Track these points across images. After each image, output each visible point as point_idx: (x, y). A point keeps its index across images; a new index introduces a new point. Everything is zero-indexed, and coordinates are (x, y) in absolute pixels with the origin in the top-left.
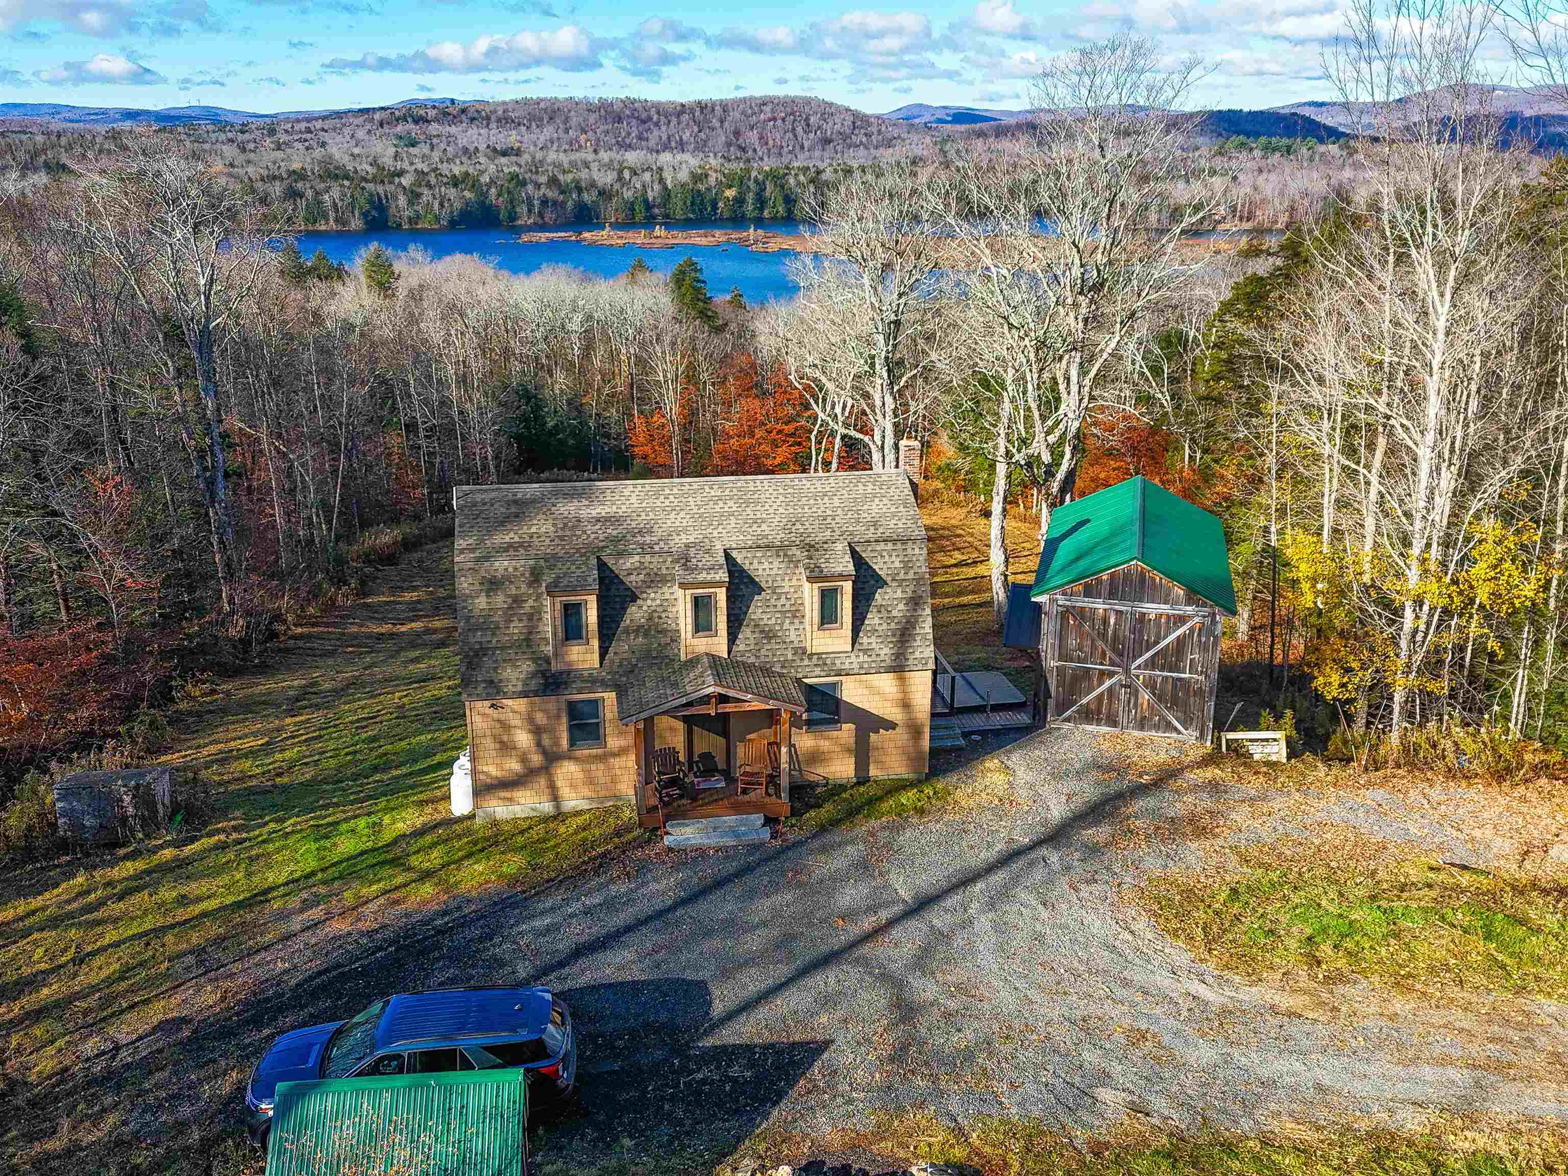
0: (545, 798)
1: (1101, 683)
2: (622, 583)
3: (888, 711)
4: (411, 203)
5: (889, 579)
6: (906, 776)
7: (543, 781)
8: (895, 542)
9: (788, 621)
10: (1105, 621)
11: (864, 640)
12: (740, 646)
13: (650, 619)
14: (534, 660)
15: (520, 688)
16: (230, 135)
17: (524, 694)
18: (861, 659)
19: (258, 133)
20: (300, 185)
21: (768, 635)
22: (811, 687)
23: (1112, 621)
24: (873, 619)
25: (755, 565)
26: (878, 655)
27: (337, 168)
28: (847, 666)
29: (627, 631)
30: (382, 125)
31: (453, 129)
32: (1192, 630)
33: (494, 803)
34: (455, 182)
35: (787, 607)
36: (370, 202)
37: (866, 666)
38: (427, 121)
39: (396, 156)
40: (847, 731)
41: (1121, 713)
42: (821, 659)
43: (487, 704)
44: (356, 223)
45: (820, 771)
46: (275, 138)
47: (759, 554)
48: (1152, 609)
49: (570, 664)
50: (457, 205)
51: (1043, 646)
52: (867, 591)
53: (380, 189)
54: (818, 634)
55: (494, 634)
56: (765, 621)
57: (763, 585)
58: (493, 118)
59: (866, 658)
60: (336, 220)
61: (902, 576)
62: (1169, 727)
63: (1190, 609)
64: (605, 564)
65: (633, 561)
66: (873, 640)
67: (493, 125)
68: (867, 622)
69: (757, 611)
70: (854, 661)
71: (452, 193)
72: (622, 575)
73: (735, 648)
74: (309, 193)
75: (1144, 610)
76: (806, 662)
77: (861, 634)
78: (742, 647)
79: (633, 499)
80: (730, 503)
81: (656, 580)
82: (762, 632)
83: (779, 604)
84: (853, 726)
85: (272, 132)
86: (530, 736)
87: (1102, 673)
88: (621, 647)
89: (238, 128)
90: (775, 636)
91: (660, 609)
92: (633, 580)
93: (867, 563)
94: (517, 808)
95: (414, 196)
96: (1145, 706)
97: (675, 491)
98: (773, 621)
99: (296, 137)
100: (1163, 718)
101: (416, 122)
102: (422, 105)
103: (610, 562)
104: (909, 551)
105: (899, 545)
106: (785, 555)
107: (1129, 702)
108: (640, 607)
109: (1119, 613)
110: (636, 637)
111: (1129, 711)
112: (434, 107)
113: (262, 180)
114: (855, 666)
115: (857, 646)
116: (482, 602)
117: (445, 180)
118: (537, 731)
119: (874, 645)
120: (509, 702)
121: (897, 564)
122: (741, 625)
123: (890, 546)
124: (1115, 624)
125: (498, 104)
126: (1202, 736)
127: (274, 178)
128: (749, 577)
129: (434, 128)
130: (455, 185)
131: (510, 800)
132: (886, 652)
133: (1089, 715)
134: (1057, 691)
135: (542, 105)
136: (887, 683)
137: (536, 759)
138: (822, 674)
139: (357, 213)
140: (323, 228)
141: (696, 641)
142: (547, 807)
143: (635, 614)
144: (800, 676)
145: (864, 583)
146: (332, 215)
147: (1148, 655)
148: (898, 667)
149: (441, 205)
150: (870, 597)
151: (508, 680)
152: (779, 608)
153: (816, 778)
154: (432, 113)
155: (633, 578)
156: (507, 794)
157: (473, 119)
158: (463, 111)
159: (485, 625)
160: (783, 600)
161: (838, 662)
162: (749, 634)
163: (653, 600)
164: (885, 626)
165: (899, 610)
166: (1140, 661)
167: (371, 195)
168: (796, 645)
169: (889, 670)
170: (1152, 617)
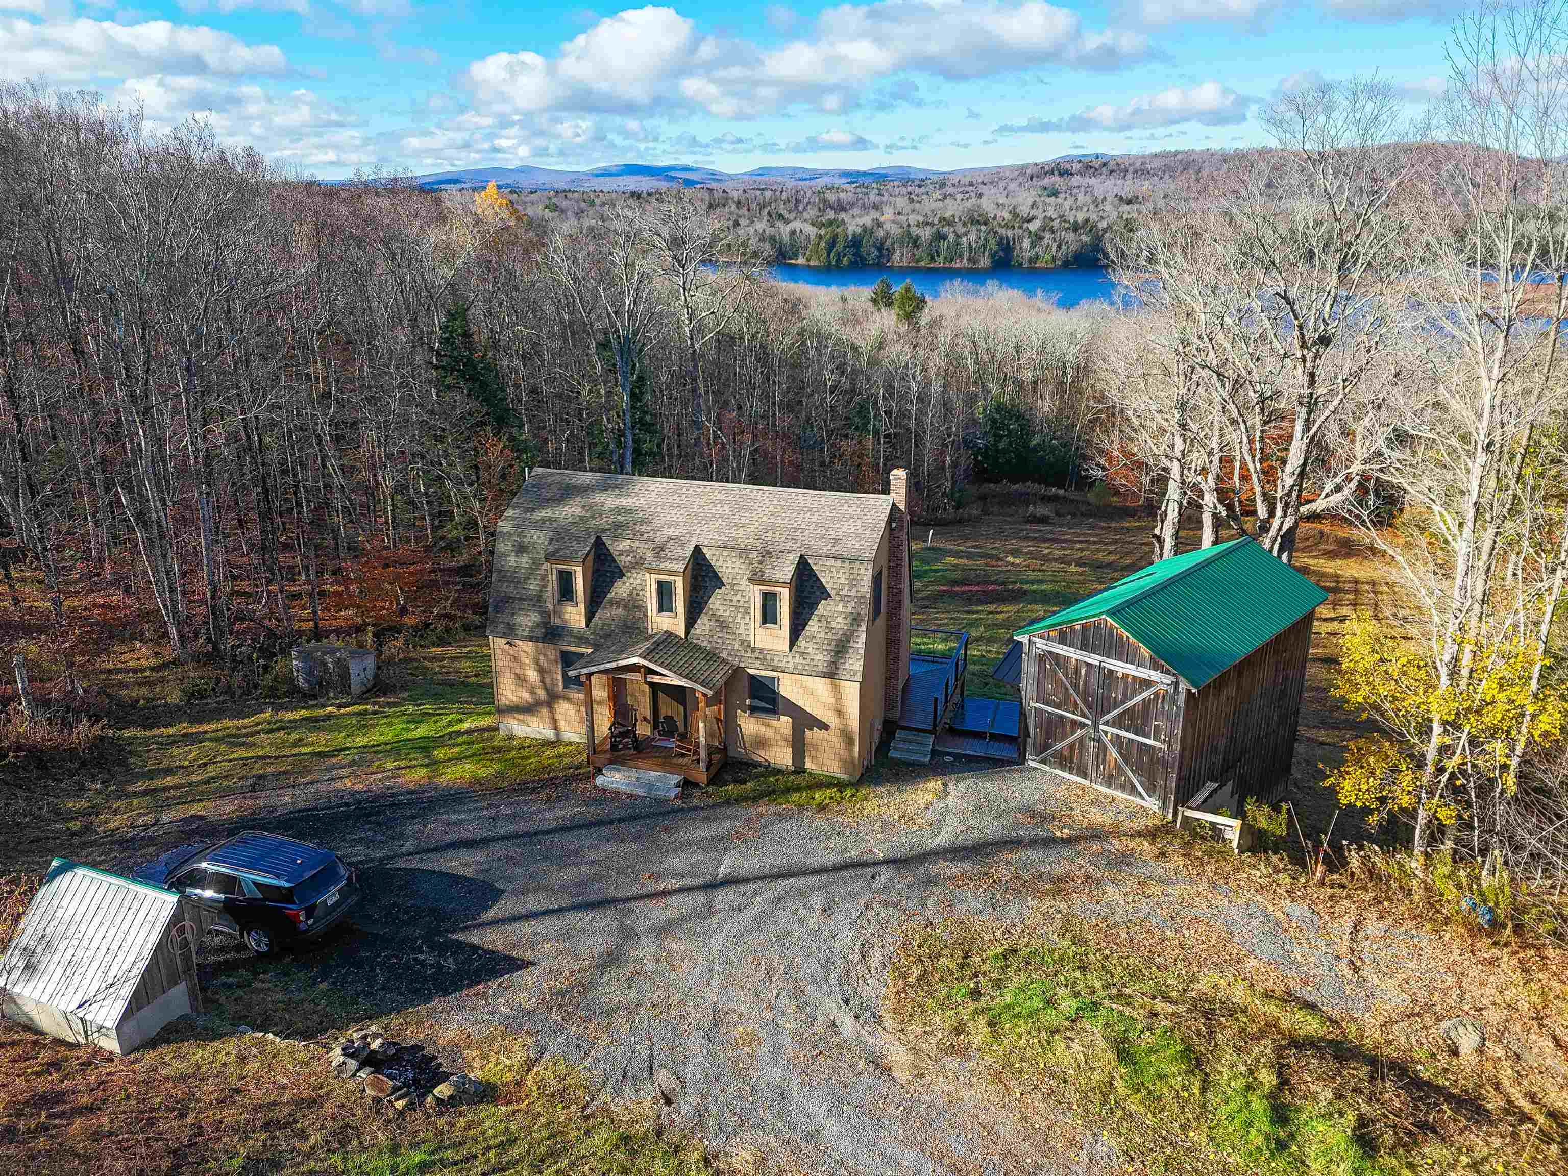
0: (547, 726)
1: (1073, 733)
2: (615, 561)
3: (820, 712)
4: (1033, 245)
5: (833, 593)
6: (839, 776)
7: (544, 711)
8: (844, 559)
9: (740, 615)
10: (1077, 671)
11: (802, 643)
12: (697, 630)
13: (630, 595)
14: (541, 613)
15: (526, 634)
16: (909, 189)
17: (530, 639)
18: (797, 660)
19: (932, 187)
20: (946, 229)
21: (723, 625)
22: (752, 677)
23: (1083, 672)
24: (813, 627)
25: (720, 563)
26: (812, 660)
27: (980, 216)
28: (783, 664)
29: (611, 603)
30: (1031, 179)
31: (1093, 181)
32: (1157, 694)
33: (511, 721)
34: (1075, 228)
35: (741, 604)
36: (999, 243)
37: (800, 667)
38: (1072, 174)
39: (1034, 205)
40: (785, 723)
41: (1090, 767)
42: (762, 656)
43: (504, 641)
44: (984, 262)
45: (762, 753)
46: (944, 191)
47: (725, 554)
48: (1122, 668)
49: (564, 620)
50: (1074, 247)
51: (1023, 685)
52: (812, 601)
53: (1010, 233)
54: (761, 631)
55: (516, 588)
56: (721, 613)
57: (724, 580)
58: (1131, 169)
59: (801, 661)
60: (969, 260)
61: (845, 592)
62: (1133, 790)
63: (1155, 676)
64: (604, 544)
65: (625, 545)
66: (810, 645)
67: (1129, 176)
68: (807, 628)
69: (717, 603)
70: (790, 662)
71: (1070, 237)
72: (615, 554)
73: (692, 631)
74: (951, 237)
75: (1112, 668)
76: (749, 654)
77: (801, 638)
78: (698, 631)
79: (653, 495)
80: (726, 507)
81: (638, 564)
82: (717, 621)
83: (735, 599)
84: (791, 720)
85: (943, 185)
86: (536, 673)
87: (1074, 723)
88: (603, 615)
89: (917, 183)
90: (727, 627)
91: (639, 588)
92: (623, 560)
93: (815, 575)
94: (528, 729)
95: (1037, 238)
96: (1112, 764)
97: (691, 491)
98: (728, 613)
99: (960, 190)
100: (1128, 779)
101: (1061, 175)
102: (1070, 160)
103: (608, 542)
104: (856, 571)
105: (847, 564)
106: (747, 558)
107: (1098, 757)
108: (624, 583)
109: (1089, 665)
110: (618, 607)
111: (1098, 766)
112: (1080, 162)
113: (918, 226)
114: (791, 665)
115: (795, 648)
116: (512, 560)
117: (1067, 225)
118: (542, 671)
119: (810, 650)
120: (520, 643)
121: (842, 581)
122: (701, 612)
123: (839, 563)
124: (1086, 675)
125: (1136, 157)
126: (1164, 807)
127: (927, 223)
128: (714, 572)
129: (1076, 180)
130: (1075, 230)
131: (523, 722)
132: (821, 659)
133: (1064, 761)
134: (1035, 733)
135: (1179, 157)
136: (821, 686)
137: (542, 694)
138: (762, 667)
139: (986, 254)
140: (957, 266)
141: (659, 619)
142: (550, 734)
143: (620, 589)
144: (742, 665)
145: (810, 592)
146: (966, 255)
147: (1114, 713)
148: (831, 674)
149: (1059, 247)
150: (813, 606)
151: (520, 625)
152: (734, 603)
153: (760, 759)
154: (1076, 167)
155: (623, 558)
156: (521, 717)
157: (1112, 171)
158: (1104, 165)
159: (514, 579)
160: (739, 597)
161: (777, 659)
162: (706, 621)
163: (635, 579)
164: (822, 635)
165: (840, 623)
166: (1107, 717)
167: (1001, 238)
168: (744, 637)
169: (824, 675)
170: (1120, 675)
